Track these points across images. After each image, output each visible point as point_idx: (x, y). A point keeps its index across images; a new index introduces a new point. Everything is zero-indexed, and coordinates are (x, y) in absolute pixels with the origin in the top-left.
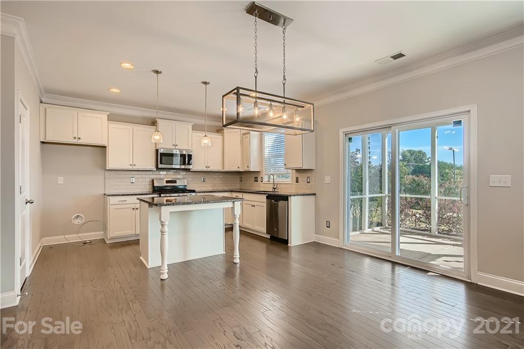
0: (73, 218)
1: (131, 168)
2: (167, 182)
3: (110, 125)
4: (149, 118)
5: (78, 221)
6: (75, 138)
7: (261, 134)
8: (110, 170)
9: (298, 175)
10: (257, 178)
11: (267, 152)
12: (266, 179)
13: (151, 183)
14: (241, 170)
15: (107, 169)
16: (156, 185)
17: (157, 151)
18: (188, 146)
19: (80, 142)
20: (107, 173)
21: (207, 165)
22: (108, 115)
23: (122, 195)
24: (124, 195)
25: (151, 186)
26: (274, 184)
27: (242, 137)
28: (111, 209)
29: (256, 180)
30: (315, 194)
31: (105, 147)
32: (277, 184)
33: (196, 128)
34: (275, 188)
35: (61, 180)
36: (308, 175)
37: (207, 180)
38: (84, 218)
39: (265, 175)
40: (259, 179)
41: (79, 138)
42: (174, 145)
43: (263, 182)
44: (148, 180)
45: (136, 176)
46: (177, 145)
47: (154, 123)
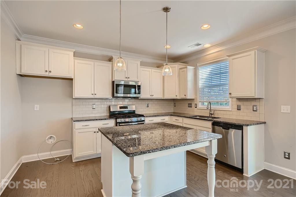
0: (47, 138)
1: (92, 97)
2: (121, 108)
3: (75, 60)
4: (107, 56)
5: (51, 141)
6: (46, 71)
7: (195, 69)
8: (76, 99)
9: (239, 103)
10: (191, 104)
11: (201, 83)
12: (200, 106)
13: (108, 109)
14: (178, 98)
15: (74, 97)
16: (112, 110)
17: (113, 82)
18: (137, 78)
19: (51, 75)
20: (74, 101)
21: (151, 94)
22: (74, 53)
23: (85, 120)
24: (87, 120)
25: (108, 111)
26: (210, 110)
27: (179, 71)
28: (76, 133)
29: (190, 106)
30: (265, 123)
31: (72, 79)
32: (214, 110)
33: (143, 64)
34: (211, 114)
35: (37, 107)
36: (254, 103)
37: (150, 105)
38: (56, 139)
39: (200, 102)
40: (193, 105)
41: (50, 72)
42: (126, 78)
43: (198, 108)
44: (106, 106)
45: (96, 103)
46: (129, 78)
47: (110, 59)
